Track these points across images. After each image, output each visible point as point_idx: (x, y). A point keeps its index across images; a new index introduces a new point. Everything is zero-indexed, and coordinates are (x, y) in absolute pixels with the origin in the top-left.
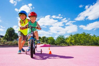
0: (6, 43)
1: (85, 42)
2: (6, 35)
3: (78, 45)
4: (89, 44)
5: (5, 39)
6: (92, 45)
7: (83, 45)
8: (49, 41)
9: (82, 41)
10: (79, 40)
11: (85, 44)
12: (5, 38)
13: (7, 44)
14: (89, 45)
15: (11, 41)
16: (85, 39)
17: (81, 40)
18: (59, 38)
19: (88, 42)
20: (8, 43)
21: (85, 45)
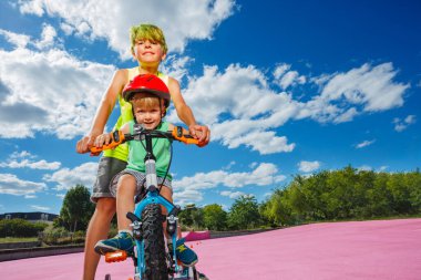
0: (59, 240)
1: (346, 202)
2: (64, 212)
3: (317, 219)
4: (369, 210)
5: (61, 225)
6: (380, 213)
7: (340, 219)
8: (207, 218)
9: (334, 201)
10: (319, 193)
11: (348, 211)
12: (61, 223)
13: (65, 243)
14: (368, 216)
15: (80, 232)
16: (344, 187)
17: (326, 194)
18: (239, 205)
19: (363, 202)
20: (68, 238)
21: (349, 217)
